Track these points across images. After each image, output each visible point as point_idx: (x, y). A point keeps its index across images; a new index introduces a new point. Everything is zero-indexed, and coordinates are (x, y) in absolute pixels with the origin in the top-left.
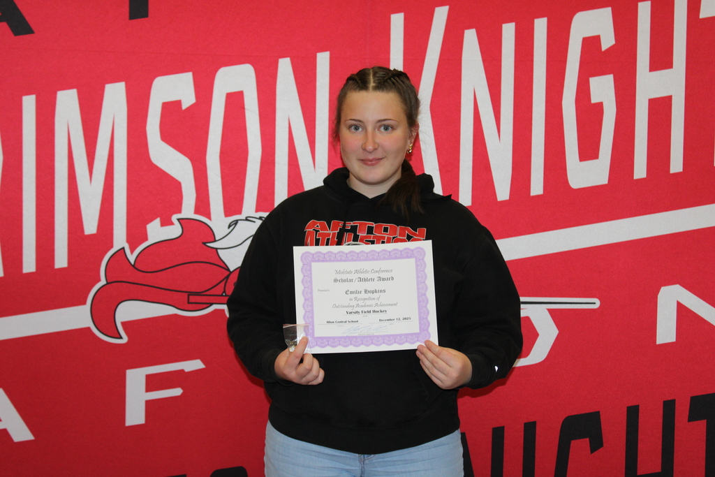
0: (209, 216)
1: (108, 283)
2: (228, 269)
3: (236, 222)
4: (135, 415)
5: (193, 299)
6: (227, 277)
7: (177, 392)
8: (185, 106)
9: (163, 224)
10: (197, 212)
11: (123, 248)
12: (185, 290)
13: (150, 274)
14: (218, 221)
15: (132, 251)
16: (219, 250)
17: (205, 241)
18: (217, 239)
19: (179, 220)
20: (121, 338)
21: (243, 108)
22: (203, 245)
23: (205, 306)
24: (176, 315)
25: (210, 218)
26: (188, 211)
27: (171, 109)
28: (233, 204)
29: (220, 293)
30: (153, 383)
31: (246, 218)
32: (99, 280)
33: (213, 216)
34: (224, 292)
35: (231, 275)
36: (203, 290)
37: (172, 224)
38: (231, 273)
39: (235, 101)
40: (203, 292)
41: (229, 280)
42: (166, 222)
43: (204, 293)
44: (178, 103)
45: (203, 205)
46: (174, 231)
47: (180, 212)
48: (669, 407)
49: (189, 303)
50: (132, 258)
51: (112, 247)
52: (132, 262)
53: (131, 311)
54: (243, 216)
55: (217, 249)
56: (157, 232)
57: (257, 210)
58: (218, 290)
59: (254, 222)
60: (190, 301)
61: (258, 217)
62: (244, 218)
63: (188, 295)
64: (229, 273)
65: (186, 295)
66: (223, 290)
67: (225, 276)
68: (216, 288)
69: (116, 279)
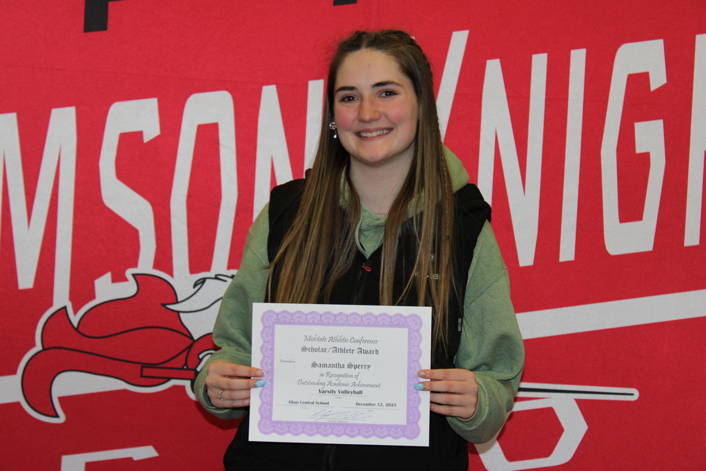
0: (170, 272)
1: (44, 349)
2: (191, 337)
3: (203, 281)
5: (147, 372)
6: (190, 347)
8: (147, 138)
9: (114, 280)
10: (156, 266)
11: (65, 308)
12: (138, 360)
13: (96, 340)
14: (181, 278)
15: (75, 312)
16: (181, 314)
17: (164, 302)
18: (179, 300)
19: (134, 275)
20: (57, 416)
21: (217, 143)
22: (162, 307)
23: (162, 381)
24: (125, 391)
25: (171, 274)
26: (146, 264)
27: (130, 141)
28: (200, 259)
29: (181, 367)
31: (216, 276)
32: (34, 345)
33: (175, 273)
34: (186, 364)
35: (195, 345)
36: (160, 361)
37: (126, 280)
38: (195, 341)
39: (208, 134)
40: (160, 364)
41: (192, 350)
42: (119, 277)
43: (160, 366)
44: (139, 134)
45: (164, 259)
46: (128, 289)
47: (135, 265)
49: (142, 376)
50: (75, 320)
51: (51, 305)
52: (75, 324)
53: (70, 384)
54: (212, 274)
55: (178, 312)
56: (106, 289)
57: (229, 267)
58: (179, 362)
59: (225, 281)
60: (144, 374)
61: (230, 275)
62: (213, 276)
63: (142, 367)
64: (192, 341)
65: (139, 366)
66: (184, 362)
67: (187, 345)
68: (176, 360)
69: (55, 345)
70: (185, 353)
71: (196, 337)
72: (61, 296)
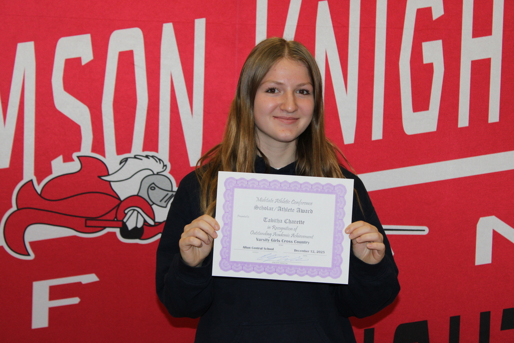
0: (103, 153)
1: (18, 209)
2: (119, 198)
3: (126, 160)
4: (40, 319)
5: (89, 223)
6: (118, 206)
7: (75, 300)
8: (84, 63)
9: (65, 160)
10: (93, 150)
11: (31, 181)
12: (83, 215)
13: (54, 202)
14: (111, 159)
15: (39, 183)
16: (112, 183)
17: (100, 175)
18: (110, 173)
19: (78, 157)
20: (29, 255)
21: (133, 64)
22: (99, 179)
23: (100, 229)
24: (75, 237)
25: (104, 156)
26: (86, 149)
27: (72, 64)
28: (124, 145)
29: (113, 219)
30: (55, 293)
31: (135, 156)
32: (11, 207)
33: (107, 154)
34: (116, 217)
35: (122, 204)
36: (98, 216)
37: (73, 160)
38: (121, 201)
39: (126, 59)
40: (98, 217)
41: (120, 207)
42: (68, 159)
43: (99, 219)
44: (79, 60)
45: (98, 145)
46: (74, 166)
47: (79, 150)
48: (485, 318)
49: (86, 226)
50: (39, 189)
51: (22, 179)
53: (37, 233)
54: (132, 155)
55: (110, 182)
56: (60, 167)
57: (144, 150)
58: (111, 216)
59: (141, 159)
60: (87, 225)
61: (144, 155)
62: (133, 156)
63: (86, 220)
64: (119, 202)
65: (84, 219)
66: (115, 216)
67: (117, 204)
68: (109, 214)
69: (25, 206)
70: (115, 210)
71: (122, 198)
72: (29, 173)
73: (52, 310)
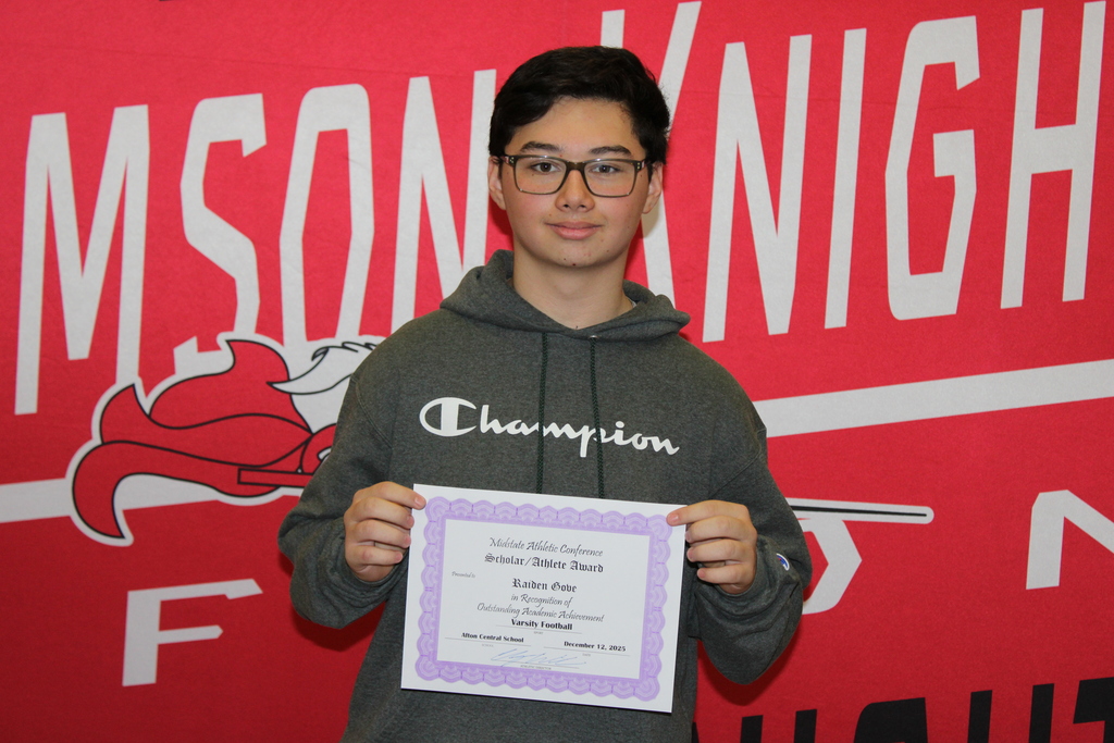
0: (280, 338)
1: (104, 443)
2: (308, 429)
3: (325, 350)
4: (139, 668)
5: (246, 476)
6: (306, 443)
7: (213, 632)
8: (247, 151)
9: (202, 348)
10: (260, 329)
11: (133, 386)
12: (234, 460)
13: (176, 432)
14: (295, 347)
15: (147, 391)
16: (294, 397)
17: (270, 380)
18: (292, 376)
19: (228, 342)
20: (121, 536)
21: (346, 158)
22: (267, 387)
23: (267, 489)
24: (216, 503)
25: (280, 340)
26: (245, 326)
27: (223, 154)
28: (321, 321)
29: (294, 470)
30: (172, 615)
31: (343, 344)
32: (89, 437)
33: (286, 338)
34: (301, 467)
35: (314, 440)
36: (265, 462)
37: (217, 348)
38: (313, 435)
39: (333, 146)
40: (264, 465)
41: (309, 447)
42: (207, 345)
44: (237, 144)
45: (270, 320)
46: (220, 361)
47: (230, 327)
48: (1043, 697)
49: (239, 482)
50: (147, 403)
51: (113, 381)
52: (147, 410)
53: (140, 492)
54: (337, 341)
55: (290, 394)
56: (190, 361)
57: (362, 332)
58: (290, 464)
59: (356, 351)
60: (242, 480)
61: (363, 343)
62: (340, 345)
63: (239, 471)
64: (309, 435)
65: (235, 469)
66: (298, 464)
67: (303, 440)
68: (286, 460)
69: (118, 438)
70: (299, 452)
71: (314, 429)
72: (128, 370)
73: (164, 650)
